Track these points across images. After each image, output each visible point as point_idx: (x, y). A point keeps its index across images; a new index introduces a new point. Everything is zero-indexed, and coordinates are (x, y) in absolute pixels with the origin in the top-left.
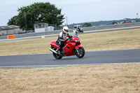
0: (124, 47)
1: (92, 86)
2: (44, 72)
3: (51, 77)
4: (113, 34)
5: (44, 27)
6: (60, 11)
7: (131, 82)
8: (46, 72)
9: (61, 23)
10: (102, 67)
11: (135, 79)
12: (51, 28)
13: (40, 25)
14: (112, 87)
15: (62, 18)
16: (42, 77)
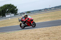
0: (44, 20)
1: (30, 38)
2: (10, 34)
3: (13, 36)
4: (40, 15)
5: (9, 14)
6: (16, 7)
7: (47, 36)
8: (11, 34)
9: (17, 12)
10: (35, 30)
11: (48, 34)
12: (13, 15)
13: (8, 14)
14: (39, 38)
15: (17, 10)
16: (9, 36)
